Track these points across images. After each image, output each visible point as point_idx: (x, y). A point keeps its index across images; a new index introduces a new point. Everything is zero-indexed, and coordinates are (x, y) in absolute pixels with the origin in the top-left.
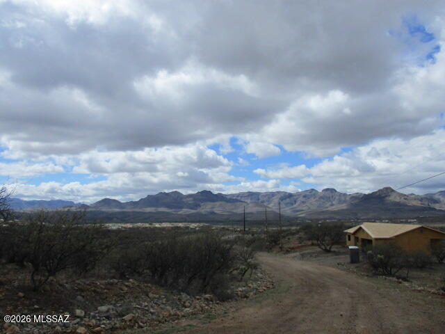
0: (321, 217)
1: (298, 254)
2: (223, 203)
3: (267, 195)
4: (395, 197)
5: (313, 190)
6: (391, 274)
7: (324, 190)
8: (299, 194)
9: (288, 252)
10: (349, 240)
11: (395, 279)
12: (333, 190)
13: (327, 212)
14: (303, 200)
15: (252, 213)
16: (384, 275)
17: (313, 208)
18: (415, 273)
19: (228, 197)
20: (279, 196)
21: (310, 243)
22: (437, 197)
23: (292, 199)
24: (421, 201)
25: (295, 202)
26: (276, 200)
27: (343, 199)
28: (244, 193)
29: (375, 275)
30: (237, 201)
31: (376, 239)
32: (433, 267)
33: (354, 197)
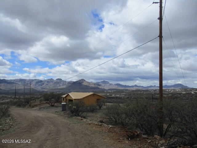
0: (55, 91)
1: (38, 108)
2: (6, 84)
3: (29, 81)
4: (85, 83)
5: (52, 79)
6: (79, 115)
7: (56, 79)
8: (45, 81)
9: (33, 107)
10: (64, 100)
11: (80, 118)
12: (60, 79)
13: (58, 89)
14: (47, 83)
15: (21, 89)
16: (76, 116)
17: (51, 87)
18: (89, 114)
19: (9, 81)
20: (36, 81)
21: (45, 102)
22: (100, 84)
23: (42, 83)
24: (95, 85)
25: (43, 84)
26: (34, 83)
27: (65, 83)
28: (17, 80)
29: (72, 116)
30: (13, 83)
31: (75, 99)
32: (97, 111)
33: (69, 83)
